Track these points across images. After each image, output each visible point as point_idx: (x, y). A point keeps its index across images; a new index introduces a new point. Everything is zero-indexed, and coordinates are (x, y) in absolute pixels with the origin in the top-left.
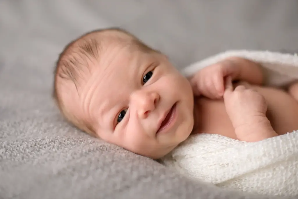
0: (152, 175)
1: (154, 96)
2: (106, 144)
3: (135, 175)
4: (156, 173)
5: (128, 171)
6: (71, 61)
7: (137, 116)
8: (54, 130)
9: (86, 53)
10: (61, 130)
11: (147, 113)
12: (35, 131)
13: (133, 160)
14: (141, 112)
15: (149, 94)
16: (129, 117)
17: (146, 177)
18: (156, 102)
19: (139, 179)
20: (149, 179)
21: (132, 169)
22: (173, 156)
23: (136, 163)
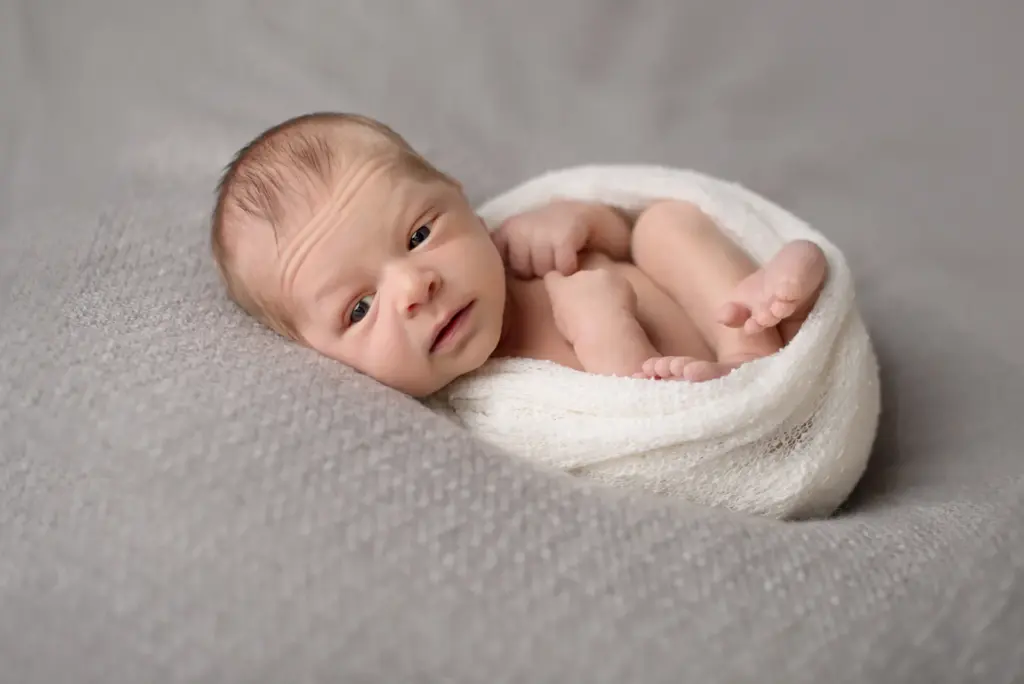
0: (411, 429)
1: (429, 277)
2: (321, 360)
3: (379, 429)
4: (417, 426)
5: (366, 418)
6: (273, 181)
7: (395, 311)
8: (209, 318)
9: (306, 168)
10: (225, 320)
11: (412, 308)
12: (166, 316)
13: (376, 397)
14: (403, 306)
15: (422, 270)
16: (377, 313)
17: (399, 432)
18: (434, 289)
19: (386, 435)
20: (404, 438)
21: (374, 416)
22: (452, 397)
23: (381, 404)
